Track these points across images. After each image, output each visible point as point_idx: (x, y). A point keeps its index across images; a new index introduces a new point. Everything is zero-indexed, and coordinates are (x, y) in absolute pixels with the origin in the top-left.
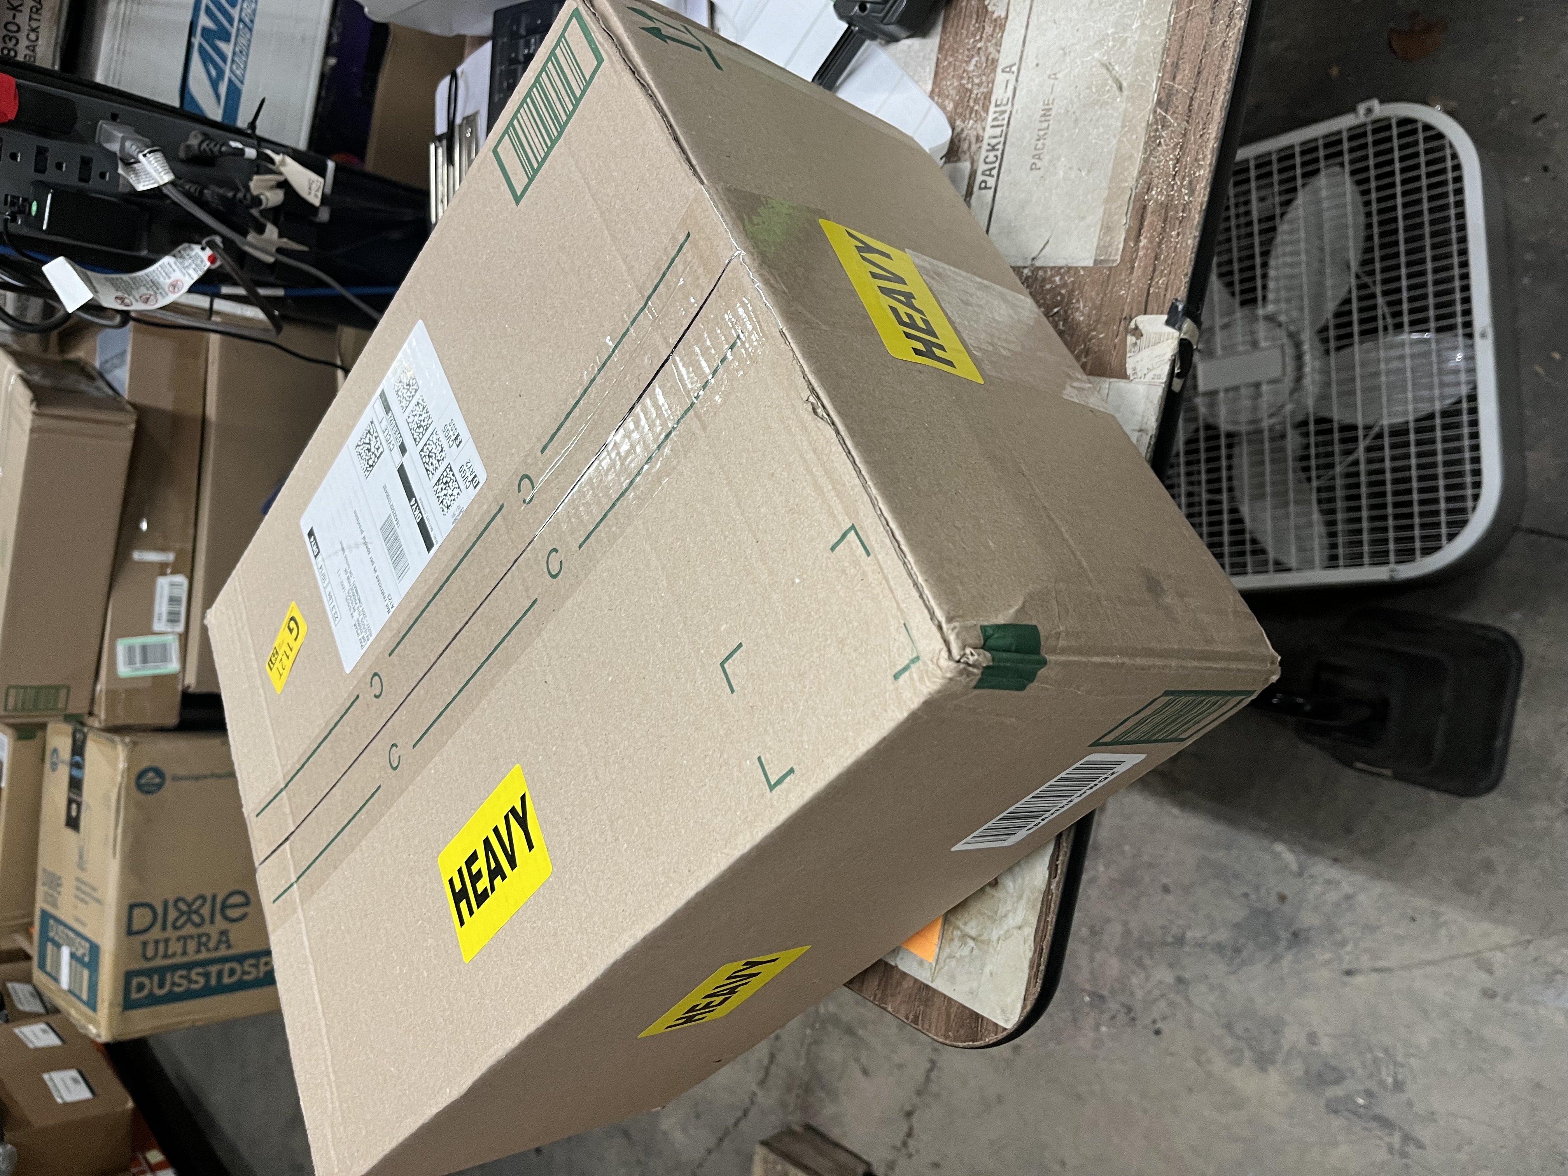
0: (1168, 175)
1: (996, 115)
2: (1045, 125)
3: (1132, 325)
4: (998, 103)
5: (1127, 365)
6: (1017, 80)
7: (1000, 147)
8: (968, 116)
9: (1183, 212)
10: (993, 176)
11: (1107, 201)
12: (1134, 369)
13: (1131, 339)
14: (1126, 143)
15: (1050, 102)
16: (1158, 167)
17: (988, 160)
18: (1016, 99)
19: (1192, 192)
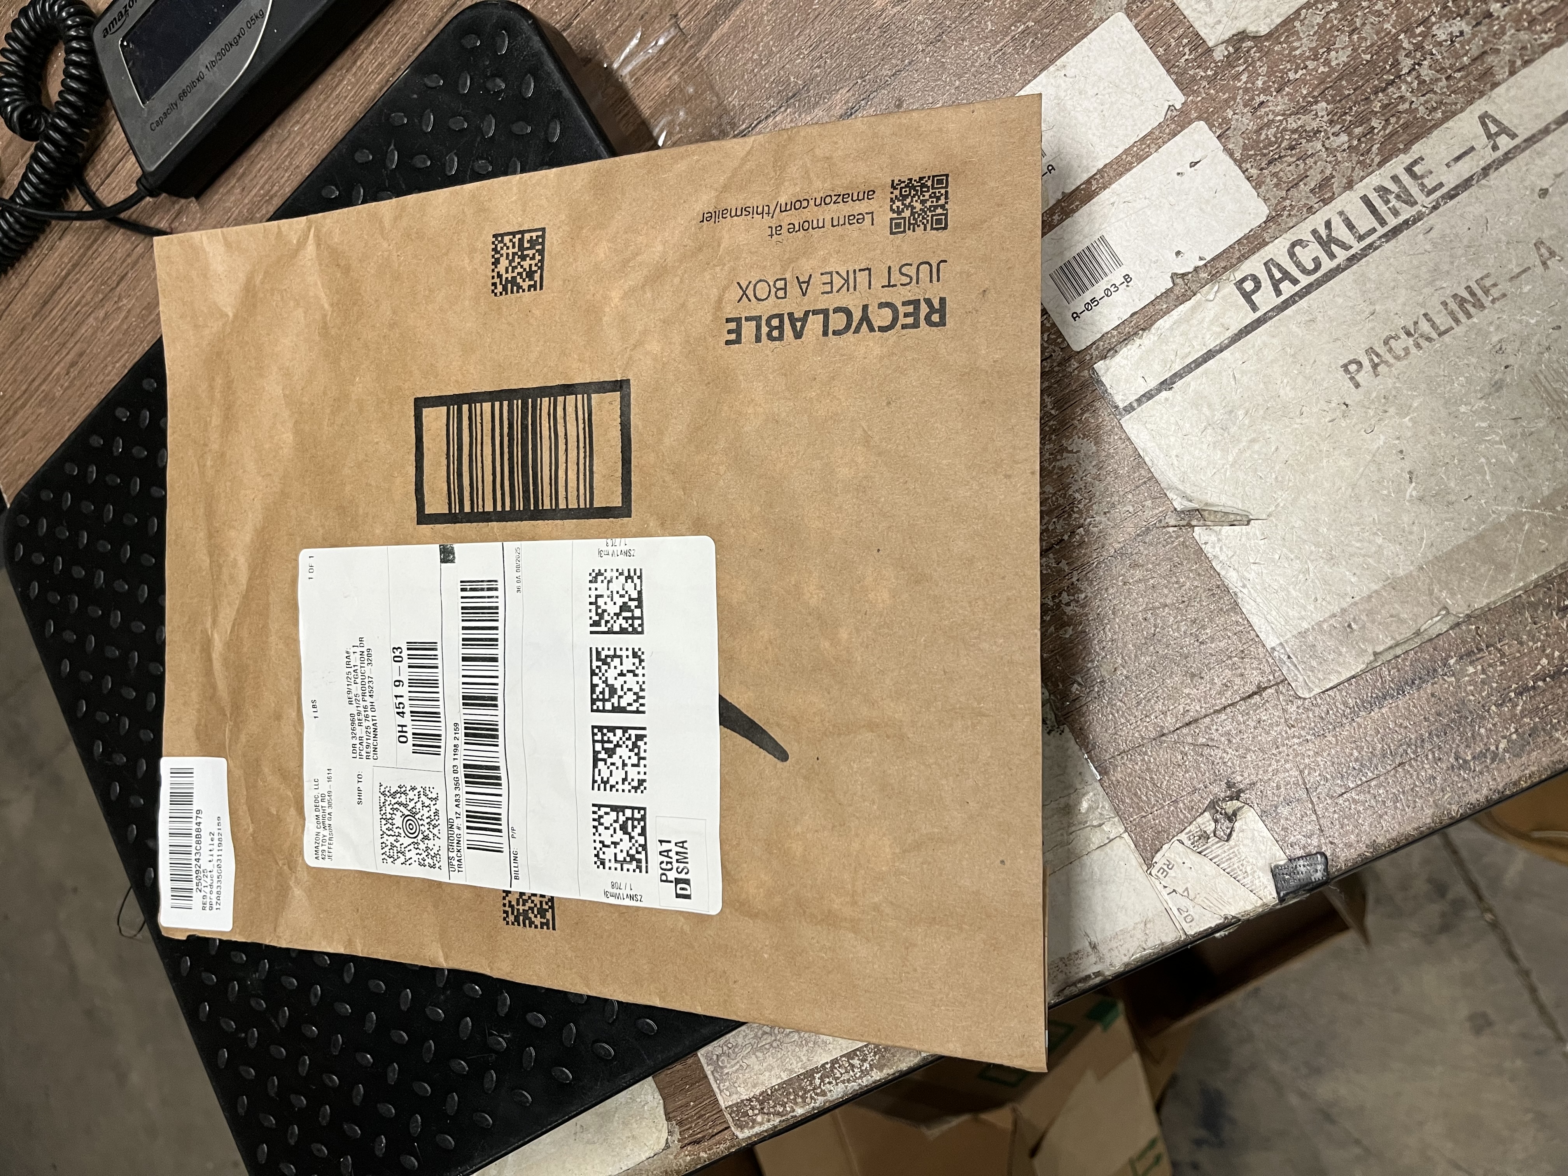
0: (1518, 673)
1: (1393, 187)
2: (1443, 320)
3: (1230, 806)
4: (1415, 169)
5: (1166, 847)
6: (1486, 171)
7: (1342, 255)
8: (1349, 118)
9: (1474, 758)
10: (1278, 292)
11: (1394, 584)
12: (1170, 865)
13: (1206, 822)
14: (1521, 537)
15: (1495, 292)
16: (1521, 643)
17: (1298, 249)
18: (1451, 203)
19: (1518, 749)
